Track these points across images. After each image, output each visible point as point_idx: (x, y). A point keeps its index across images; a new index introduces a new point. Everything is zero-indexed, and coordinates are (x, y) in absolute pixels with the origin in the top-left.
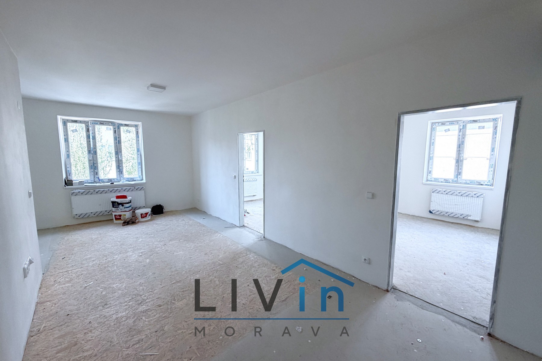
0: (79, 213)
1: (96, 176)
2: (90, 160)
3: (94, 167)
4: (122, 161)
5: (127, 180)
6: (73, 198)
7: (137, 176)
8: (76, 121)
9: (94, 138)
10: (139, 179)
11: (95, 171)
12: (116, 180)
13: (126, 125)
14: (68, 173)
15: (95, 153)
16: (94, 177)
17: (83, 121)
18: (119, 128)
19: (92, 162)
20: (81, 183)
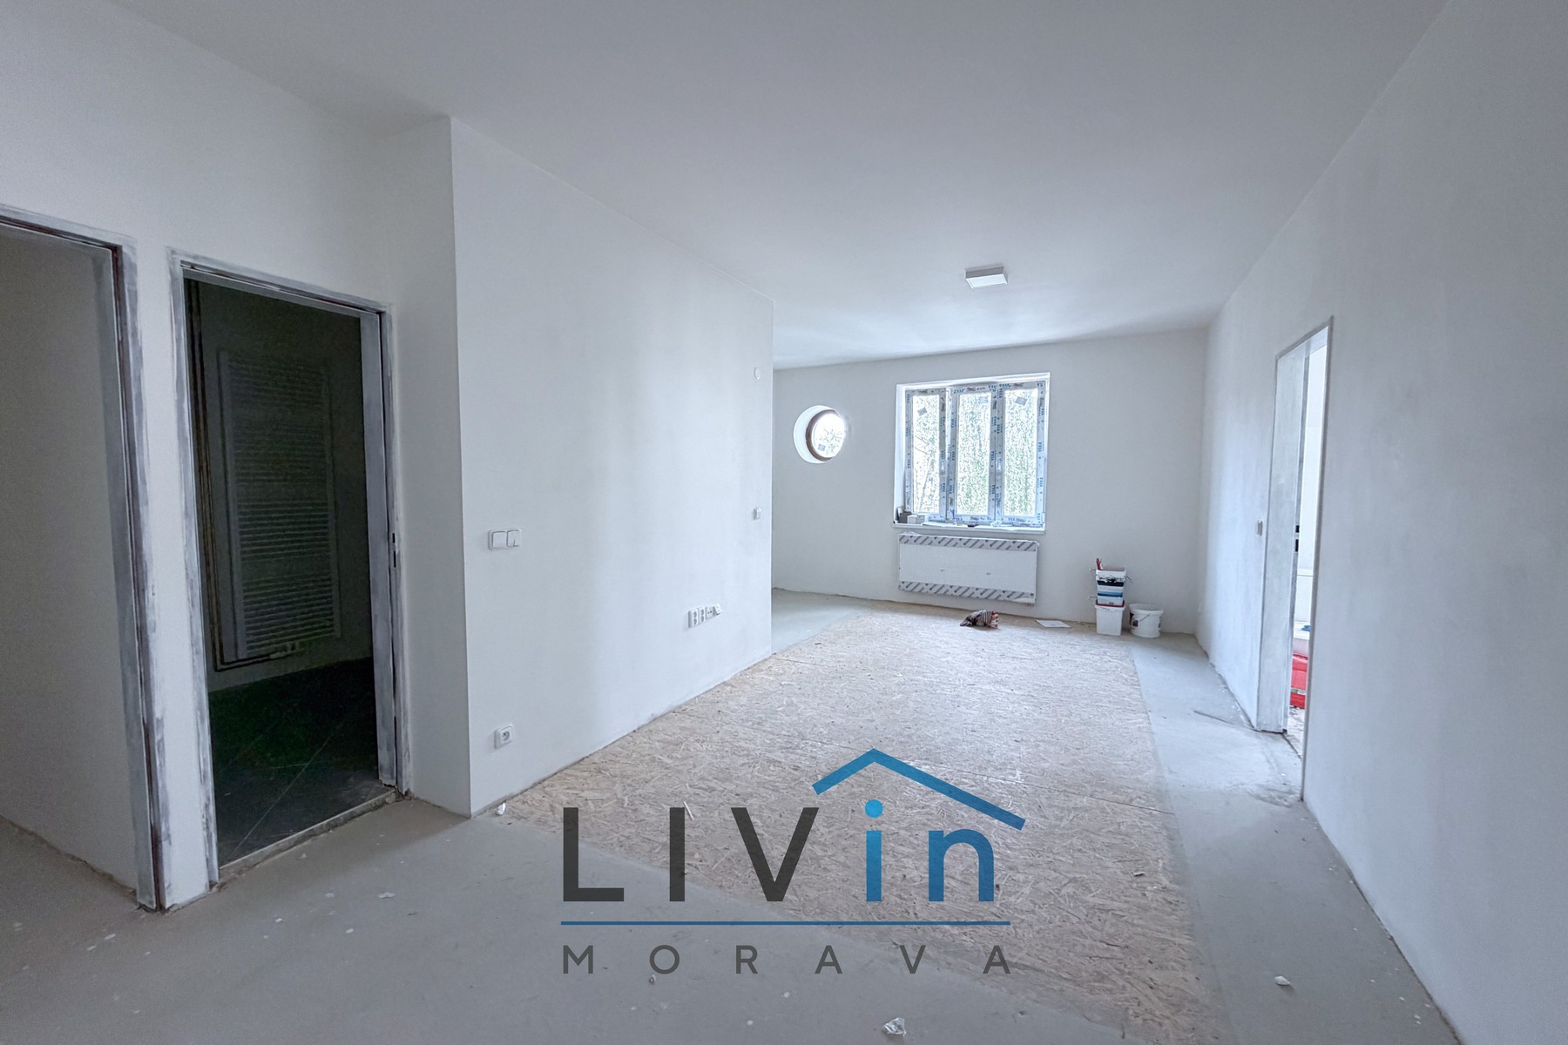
0: (908, 579)
1: (951, 508)
2: (942, 473)
3: (948, 487)
4: (1001, 474)
5: (1008, 521)
6: (902, 546)
7: (1033, 514)
8: (924, 392)
9: (954, 423)
10: (1036, 522)
11: (950, 496)
12: (986, 520)
13: (1017, 386)
14: (907, 499)
15: (954, 456)
16: (947, 509)
17: (936, 389)
18: (1001, 394)
19: (946, 476)
20: (920, 519)
